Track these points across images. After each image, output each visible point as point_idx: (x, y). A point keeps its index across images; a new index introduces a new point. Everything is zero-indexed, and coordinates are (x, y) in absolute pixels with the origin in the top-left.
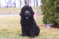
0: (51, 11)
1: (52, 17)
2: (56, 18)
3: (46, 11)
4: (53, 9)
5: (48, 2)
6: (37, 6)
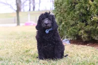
0: (72, 19)
1: (73, 27)
2: (80, 30)
4: (74, 17)
5: (66, 5)
6: (34, 10)
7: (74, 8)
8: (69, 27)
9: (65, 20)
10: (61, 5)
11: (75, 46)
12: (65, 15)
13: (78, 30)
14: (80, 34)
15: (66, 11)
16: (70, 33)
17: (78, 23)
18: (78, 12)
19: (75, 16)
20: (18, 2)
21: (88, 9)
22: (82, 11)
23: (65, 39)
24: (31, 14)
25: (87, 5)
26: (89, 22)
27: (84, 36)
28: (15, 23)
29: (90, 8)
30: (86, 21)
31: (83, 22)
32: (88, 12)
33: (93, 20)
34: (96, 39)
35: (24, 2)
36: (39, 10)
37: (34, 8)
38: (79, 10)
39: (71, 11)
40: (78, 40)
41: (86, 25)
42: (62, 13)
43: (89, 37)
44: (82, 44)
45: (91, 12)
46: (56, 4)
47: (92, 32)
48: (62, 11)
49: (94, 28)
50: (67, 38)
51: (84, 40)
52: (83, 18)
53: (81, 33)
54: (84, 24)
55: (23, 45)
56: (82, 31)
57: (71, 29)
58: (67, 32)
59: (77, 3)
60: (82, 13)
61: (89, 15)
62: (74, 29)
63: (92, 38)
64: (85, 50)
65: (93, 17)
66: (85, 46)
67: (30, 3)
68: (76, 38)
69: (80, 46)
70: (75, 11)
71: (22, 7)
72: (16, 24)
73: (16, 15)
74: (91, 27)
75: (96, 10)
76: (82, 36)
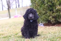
0: (43, 10)
1: (45, 15)
3: (38, 10)
4: (44, 8)
5: (38, 1)
6: (19, 7)
7: (44, 2)
8: (42, 15)
9: (39, 11)
10: (35, 1)
11: (47, 27)
12: (39, 8)
13: (48, 16)
14: (49, 19)
15: (39, 5)
16: (43, 19)
17: (47, 12)
18: (47, 5)
20: (8, 3)
21: (53, 2)
22: (49, 4)
23: (41, 24)
26: (54, 10)
27: (53, 20)
28: (8, 17)
30: (53, 10)
31: (51, 11)
32: (53, 4)
33: (57, 9)
34: (60, 21)
36: (22, 6)
38: (47, 3)
39: (42, 4)
40: (48, 23)
41: (53, 12)
42: (36, 7)
43: (55, 20)
44: (51, 26)
45: (55, 4)
47: (57, 17)
48: (36, 5)
49: (58, 14)
50: (42, 22)
51: (53, 23)
52: (51, 8)
54: (52, 12)
56: (51, 17)
58: (41, 19)
60: (49, 5)
61: (54, 6)
62: (45, 16)
63: (58, 21)
64: (54, 29)
65: (57, 7)
66: (54, 27)
67: (16, 3)
68: (47, 22)
69: (51, 27)
70: (45, 4)
72: (8, 18)
73: (8, 12)
74: (56, 14)
75: (58, 2)
76: (51, 20)
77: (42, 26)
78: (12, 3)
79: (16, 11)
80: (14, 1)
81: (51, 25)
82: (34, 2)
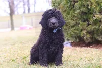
0: (72, 19)
1: (74, 28)
2: (82, 30)
4: (74, 16)
5: (65, 4)
6: (29, 12)
7: (74, 6)
8: (69, 28)
10: (59, 4)
11: (78, 49)
12: (65, 15)
13: (80, 30)
14: (82, 35)
15: (65, 11)
16: (71, 34)
17: (79, 23)
18: (78, 11)
19: (76, 15)
20: (11, 4)
21: (89, 7)
22: (83, 9)
24: (26, 17)
25: (88, 3)
26: (91, 21)
27: (87, 37)
28: (9, 27)
29: (91, 6)
30: (88, 21)
31: (84, 21)
32: (90, 10)
33: (95, 18)
34: (100, 39)
35: (18, 4)
36: (34, 12)
37: (29, 10)
38: (80, 8)
39: (70, 10)
40: (80, 42)
41: (89, 24)
43: (92, 38)
45: (93, 11)
46: (53, 3)
47: (95, 32)
49: (97, 27)
50: (68, 40)
51: (87, 42)
52: (85, 17)
53: (84, 34)
54: (86, 23)
55: (19, 52)
56: (84, 32)
57: (71, 30)
58: (68, 34)
59: (77, 1)
60: (83, 12)
61: (91, 14)
62: (75, 30)
63: (95, 38)
65: (96, 16)
66: (89, 48)
67: (24, 5)
68: (78, 40)
69: (84, 49)
70: (75, 10)
71: (15, 9)
72: (10, 29)
73: (9, 19)
74: (94, 27)
75: (98, 8)
77: (69, 45)
78: (17, 5)
79: (24, 18)
80: (20, 1)
81: (84, 45)
82: (57, 4)
